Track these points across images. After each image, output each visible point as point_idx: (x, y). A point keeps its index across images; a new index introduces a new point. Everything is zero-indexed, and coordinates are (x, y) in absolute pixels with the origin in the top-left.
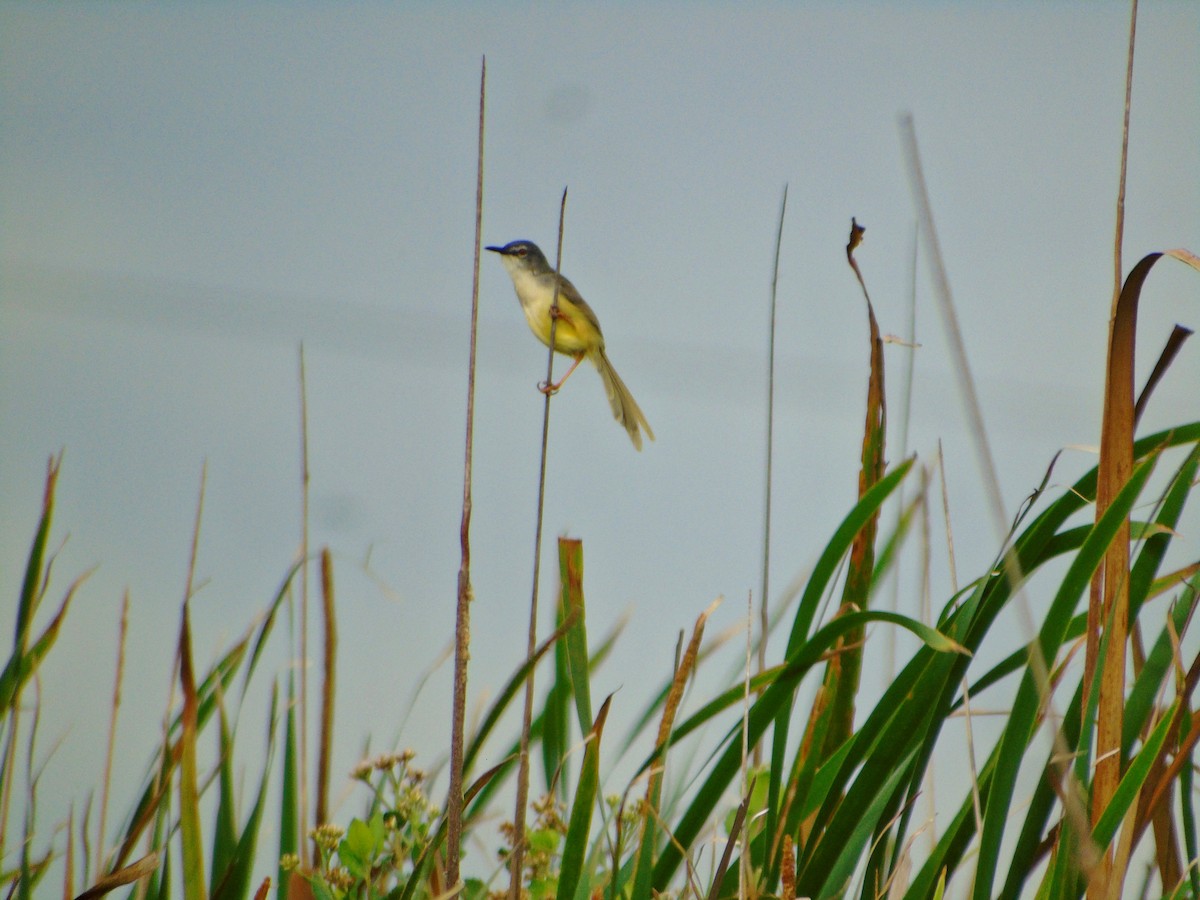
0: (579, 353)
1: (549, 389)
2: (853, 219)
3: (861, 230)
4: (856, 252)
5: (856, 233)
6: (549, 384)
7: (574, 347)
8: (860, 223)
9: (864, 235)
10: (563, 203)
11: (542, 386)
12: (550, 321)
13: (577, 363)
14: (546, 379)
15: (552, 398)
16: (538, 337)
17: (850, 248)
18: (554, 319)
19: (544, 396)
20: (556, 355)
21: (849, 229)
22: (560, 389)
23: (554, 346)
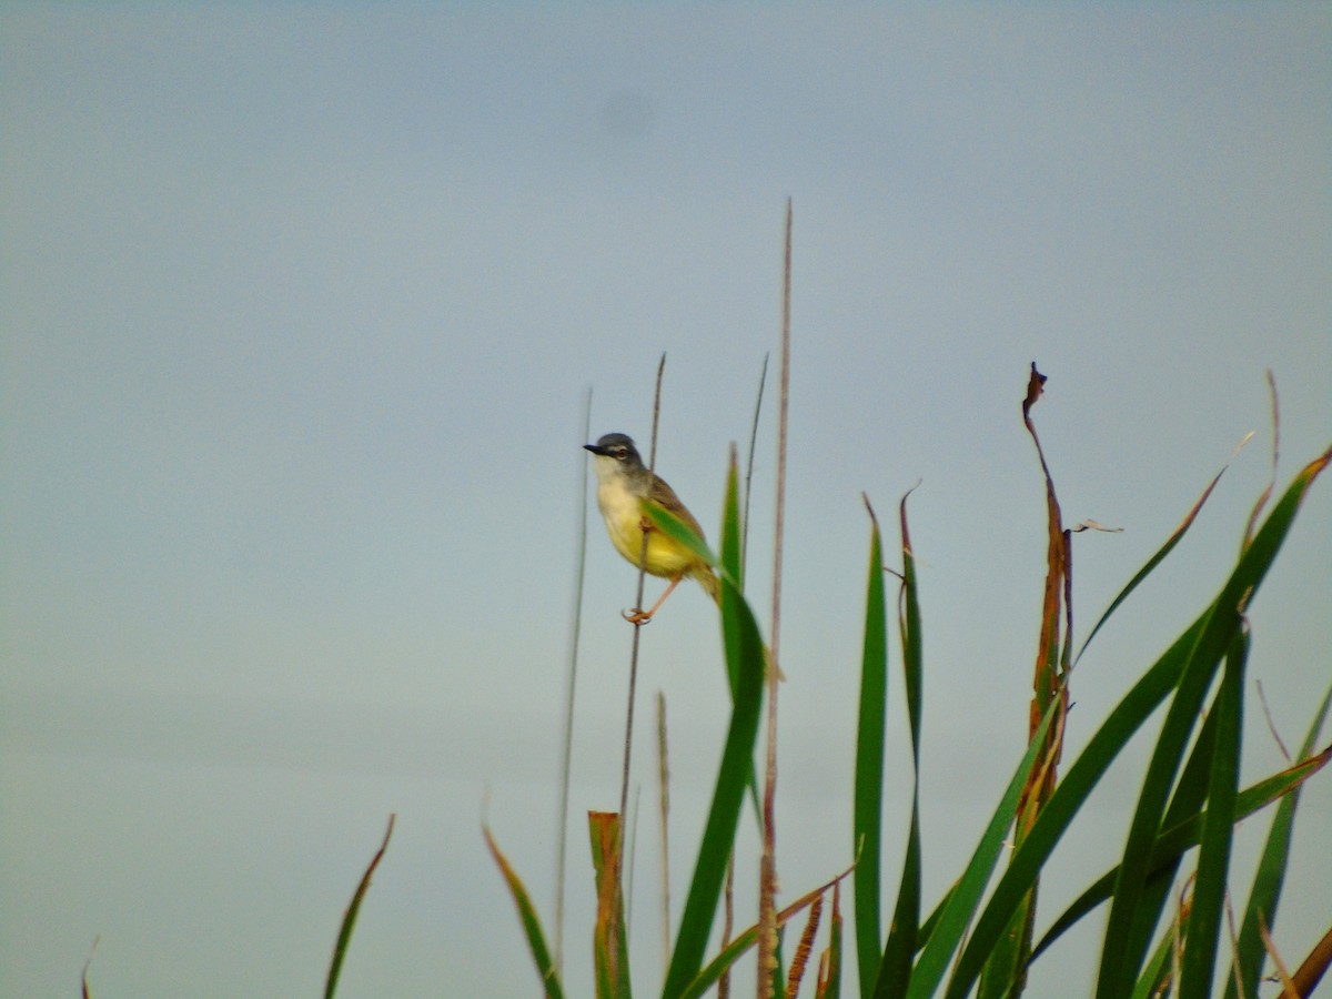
0: (675, 574)
1: (639, 618)
2: (1033, 365)
3: (1043, 379)
4: (1033, 409)
5: (1037, 381)
6: (638, 612)
7: (670, 567)
8: (1041, 370)
9: (1045, 387)
10: (660, 374)
11: (630, 614)
12: (640, 533)
13: (674, 585)
14: (634, 606)
15: (642, 628)
16: (623, 554)
17: (1027, 405)
18: (646, 531)
19: (633, 625)
20: (648, 577)
21: (1027, 379)
22: (653, 617)
23: (646, 567)
